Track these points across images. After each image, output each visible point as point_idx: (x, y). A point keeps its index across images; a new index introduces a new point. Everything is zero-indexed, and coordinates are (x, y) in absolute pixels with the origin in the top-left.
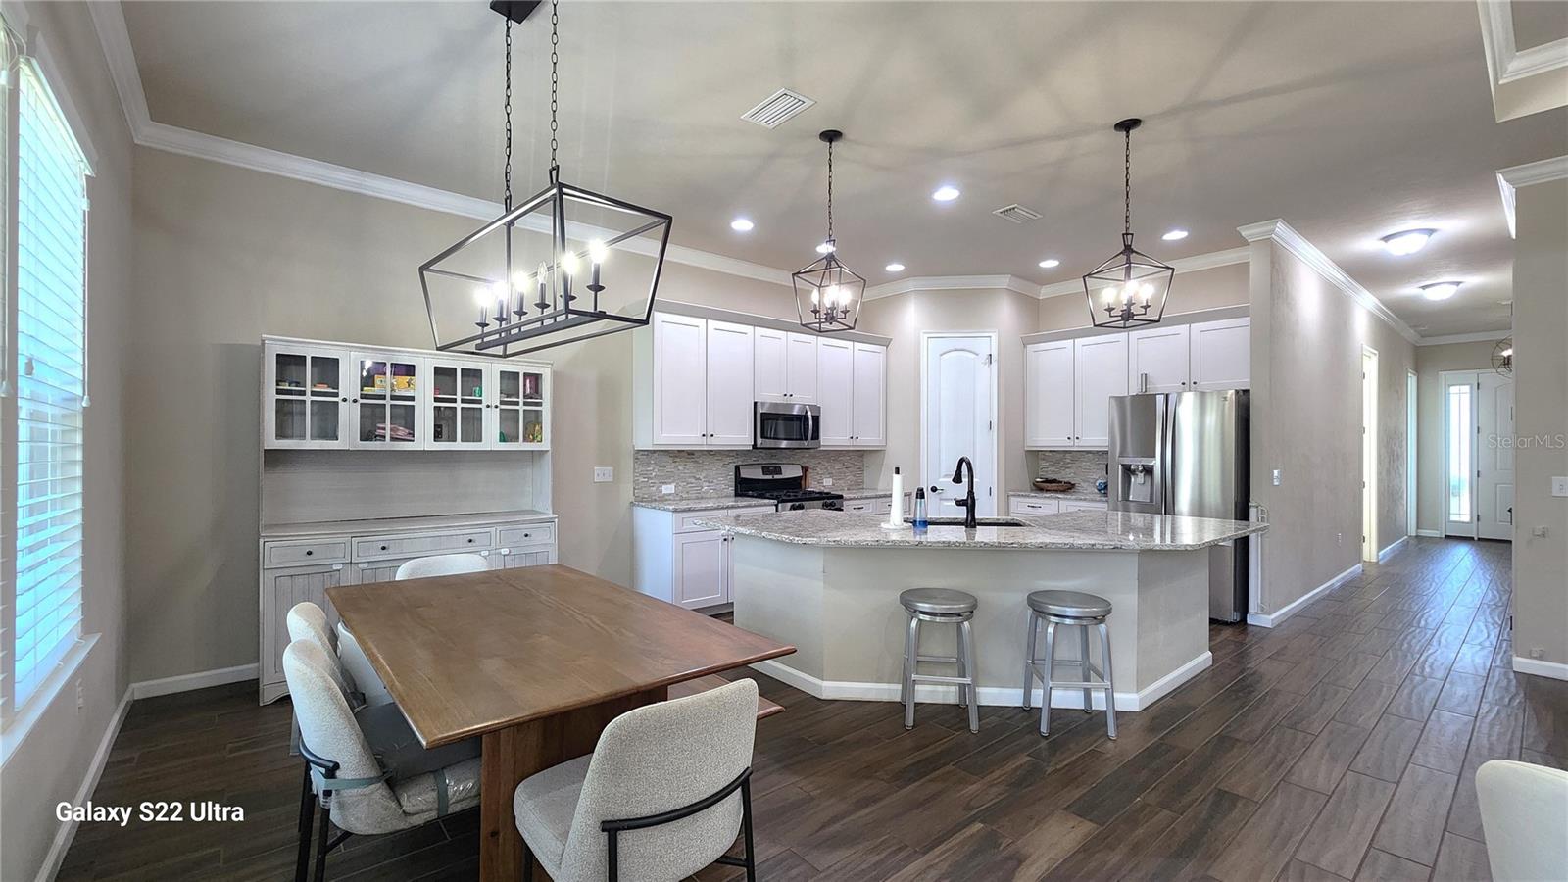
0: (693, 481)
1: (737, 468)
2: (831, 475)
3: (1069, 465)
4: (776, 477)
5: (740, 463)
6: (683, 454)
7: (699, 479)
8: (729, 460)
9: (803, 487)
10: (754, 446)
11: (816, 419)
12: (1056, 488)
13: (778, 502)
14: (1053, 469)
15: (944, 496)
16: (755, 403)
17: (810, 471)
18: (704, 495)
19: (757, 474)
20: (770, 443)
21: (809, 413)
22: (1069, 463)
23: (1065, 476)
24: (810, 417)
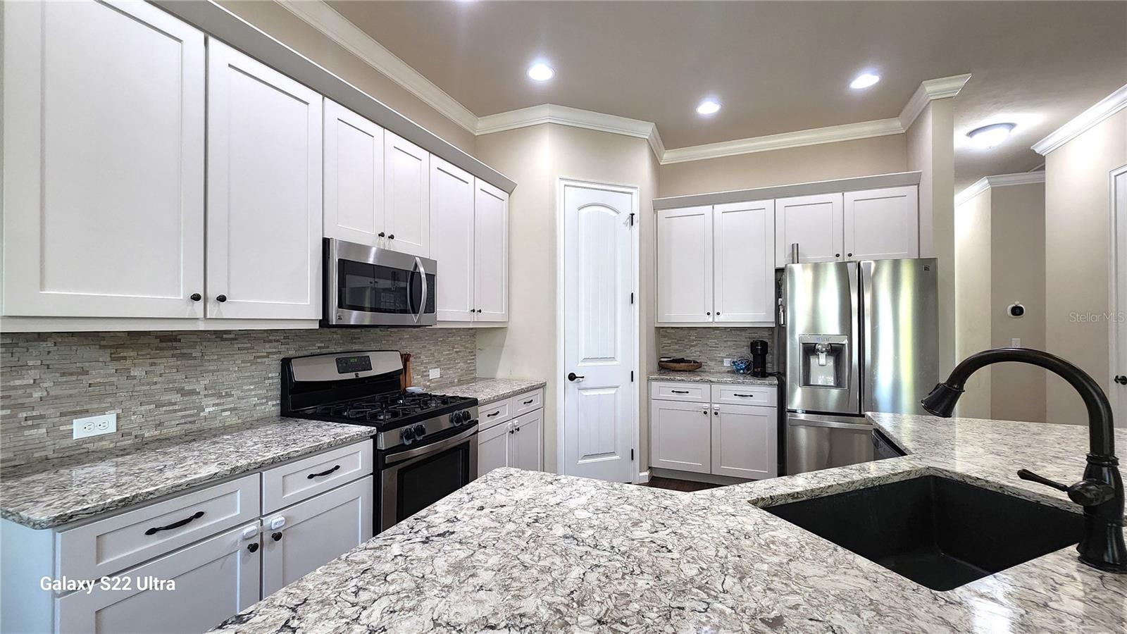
0: (176, 397)
1: (286, 364)
2: (438, 364)
3: (695, 343)
4: (362, 374)
5: (291, 353)
6: (143, 340)
7: (193, 392)
8: (268, 348)
9: (403, 386)
10: (324, 322)
11: (431, 278)
12: (685, 368)
13: (379, 430)
14: (677, 347)
15: (583, 385)
16: (326, 243)
17: (412, 359)
18: (206, 425)
19: (327, 372)
20: (354, 317)
21: (422, 270)
22: (694, 340)
23: (692, 354)
24: (423, 276)
